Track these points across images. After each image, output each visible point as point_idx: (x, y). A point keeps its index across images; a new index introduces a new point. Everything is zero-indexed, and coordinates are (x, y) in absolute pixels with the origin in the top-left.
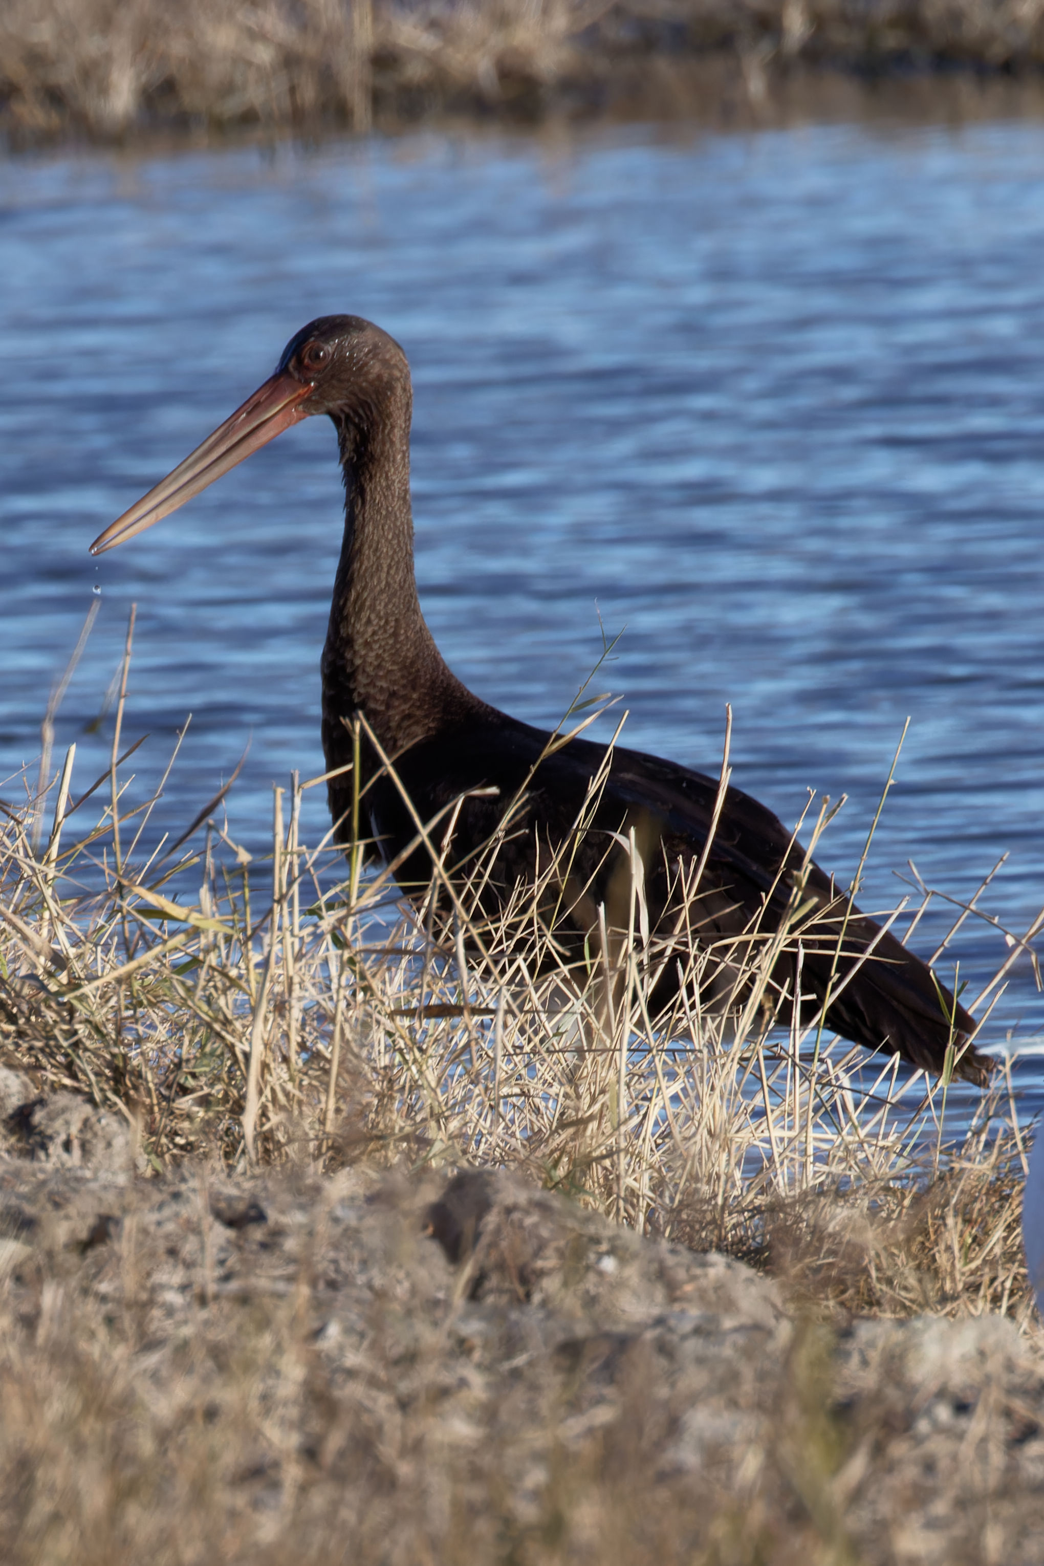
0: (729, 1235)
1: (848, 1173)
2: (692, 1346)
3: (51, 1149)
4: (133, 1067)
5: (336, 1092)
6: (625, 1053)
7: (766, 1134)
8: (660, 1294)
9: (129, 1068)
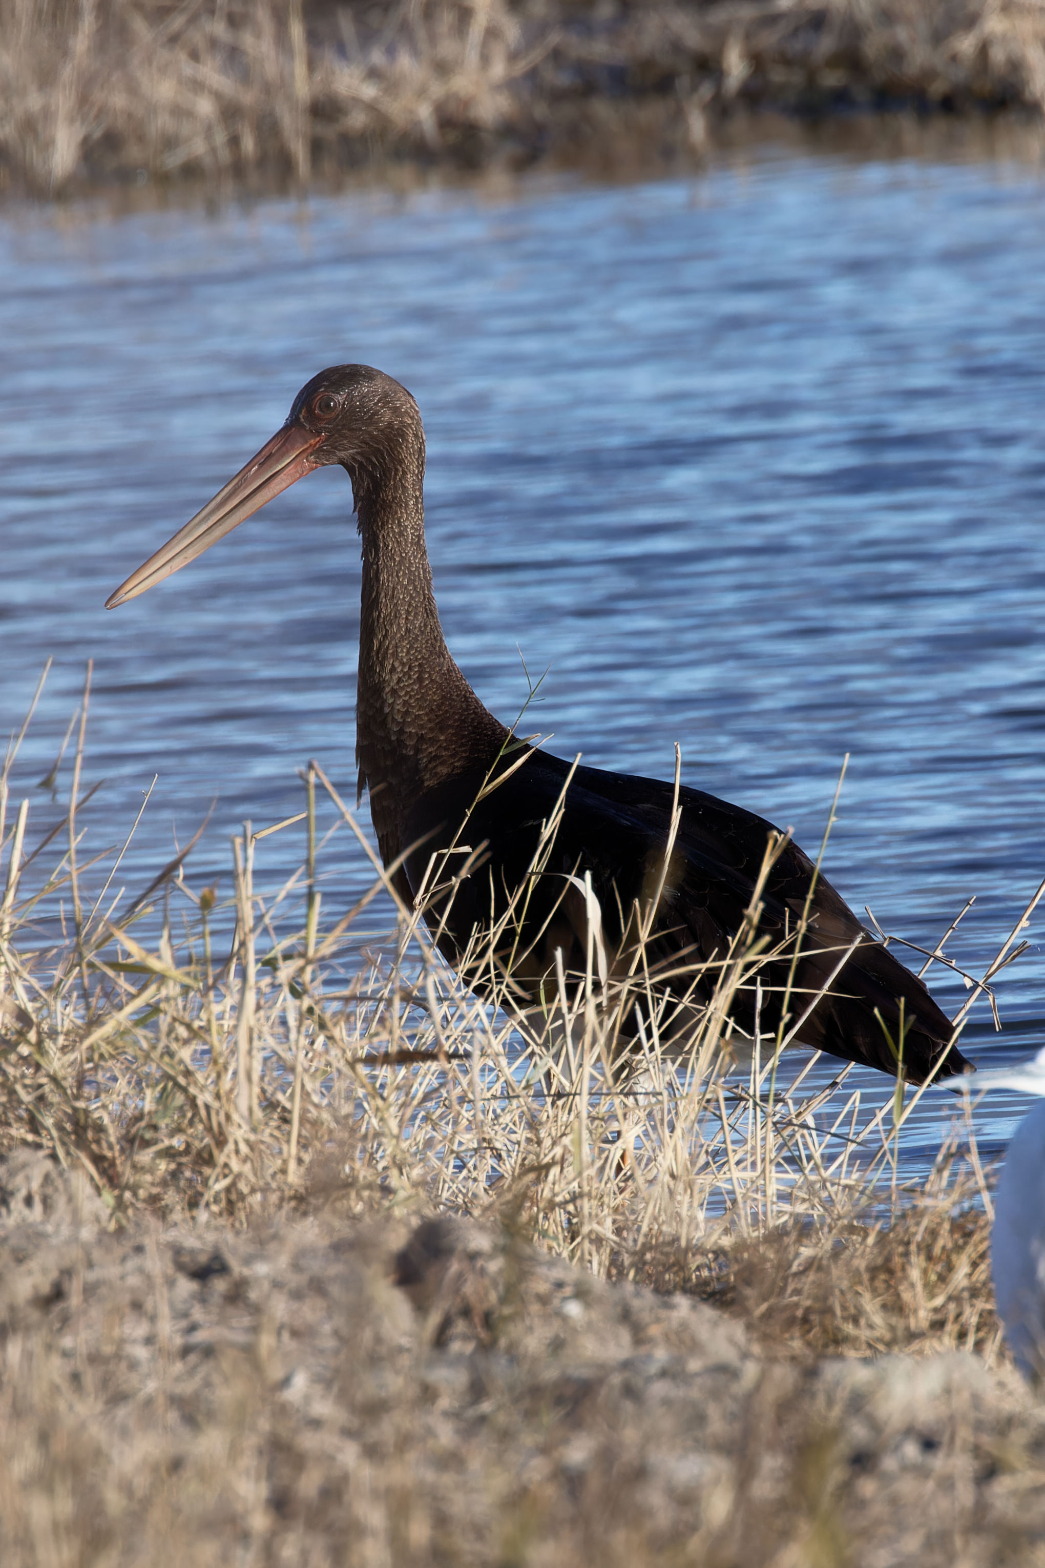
0: (694, 1277)
1: (811, 1212)
2: (659, 1389)
3: (13, 1205)
4: (94, 1121)
5: (298, 1142)
6: (585, 1097)
7: (728, 1176)
8: (625, 1336)
9: (90, 1121)
